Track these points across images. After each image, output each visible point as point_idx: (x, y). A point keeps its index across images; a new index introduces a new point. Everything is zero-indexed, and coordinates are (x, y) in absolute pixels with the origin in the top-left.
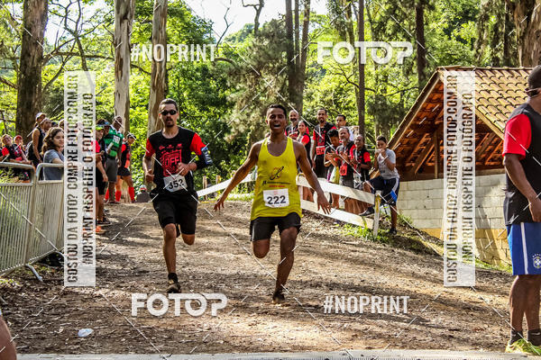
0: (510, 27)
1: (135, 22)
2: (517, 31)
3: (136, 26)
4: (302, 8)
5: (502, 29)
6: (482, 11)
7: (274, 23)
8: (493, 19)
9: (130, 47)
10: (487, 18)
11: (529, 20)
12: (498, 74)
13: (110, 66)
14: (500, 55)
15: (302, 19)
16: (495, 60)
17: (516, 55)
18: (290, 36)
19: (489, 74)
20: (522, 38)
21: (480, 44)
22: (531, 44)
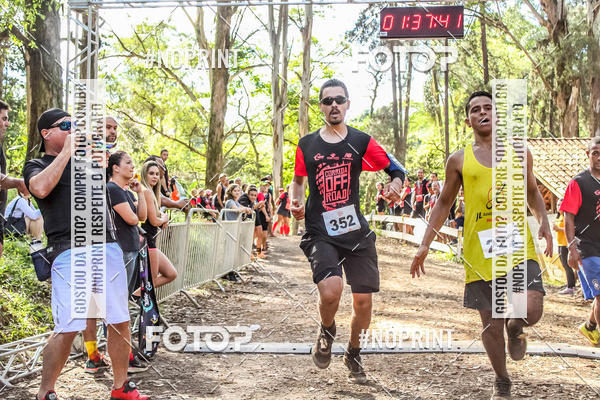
0: (554, 109)
1: (287, 109)
2: (559, 112)
3: (287, 112)
4: (404, 98)
5: (548, 111)
6: (533, 98)
7: (384, 108)
8: (541, 103)
9: (284, 127)
10: (537, 103)
11: (567, 103)
12: (546, 143)
13: (270, 140)
14: (547, 129)
15: (404, 105)
16: (544, 133)
17: (558, 128)
18: (395, 117)
19: (539, 142)
20: (563, 117)
21: (532, 121)
22: (569, 121)
